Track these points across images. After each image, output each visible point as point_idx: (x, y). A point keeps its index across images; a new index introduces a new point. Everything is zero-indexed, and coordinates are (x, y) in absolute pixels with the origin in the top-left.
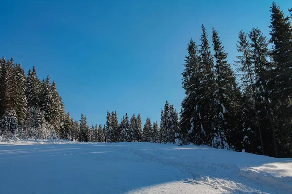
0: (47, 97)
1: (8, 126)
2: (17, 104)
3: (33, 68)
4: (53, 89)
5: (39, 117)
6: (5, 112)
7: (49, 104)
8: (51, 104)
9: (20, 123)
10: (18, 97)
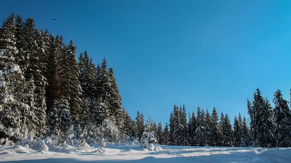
0: (106, 85)
1: (58, 122)
2: (69, 92)
3: (85, 53)
4: (111, 76)
5: (101, 109)
6: (54, 102)
7: (108, 94)
8: (111, 94)
9: (74, 119)
10: (71, 83)
